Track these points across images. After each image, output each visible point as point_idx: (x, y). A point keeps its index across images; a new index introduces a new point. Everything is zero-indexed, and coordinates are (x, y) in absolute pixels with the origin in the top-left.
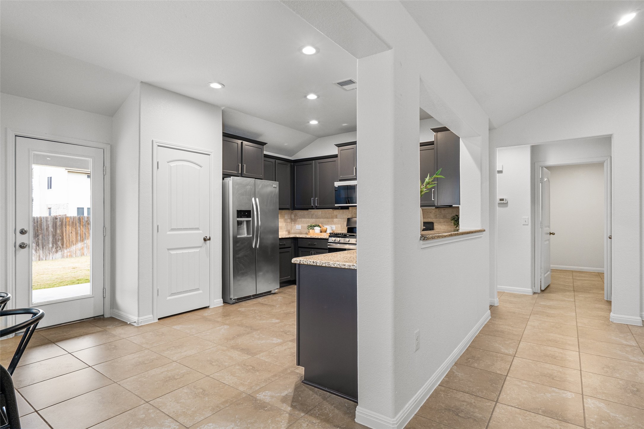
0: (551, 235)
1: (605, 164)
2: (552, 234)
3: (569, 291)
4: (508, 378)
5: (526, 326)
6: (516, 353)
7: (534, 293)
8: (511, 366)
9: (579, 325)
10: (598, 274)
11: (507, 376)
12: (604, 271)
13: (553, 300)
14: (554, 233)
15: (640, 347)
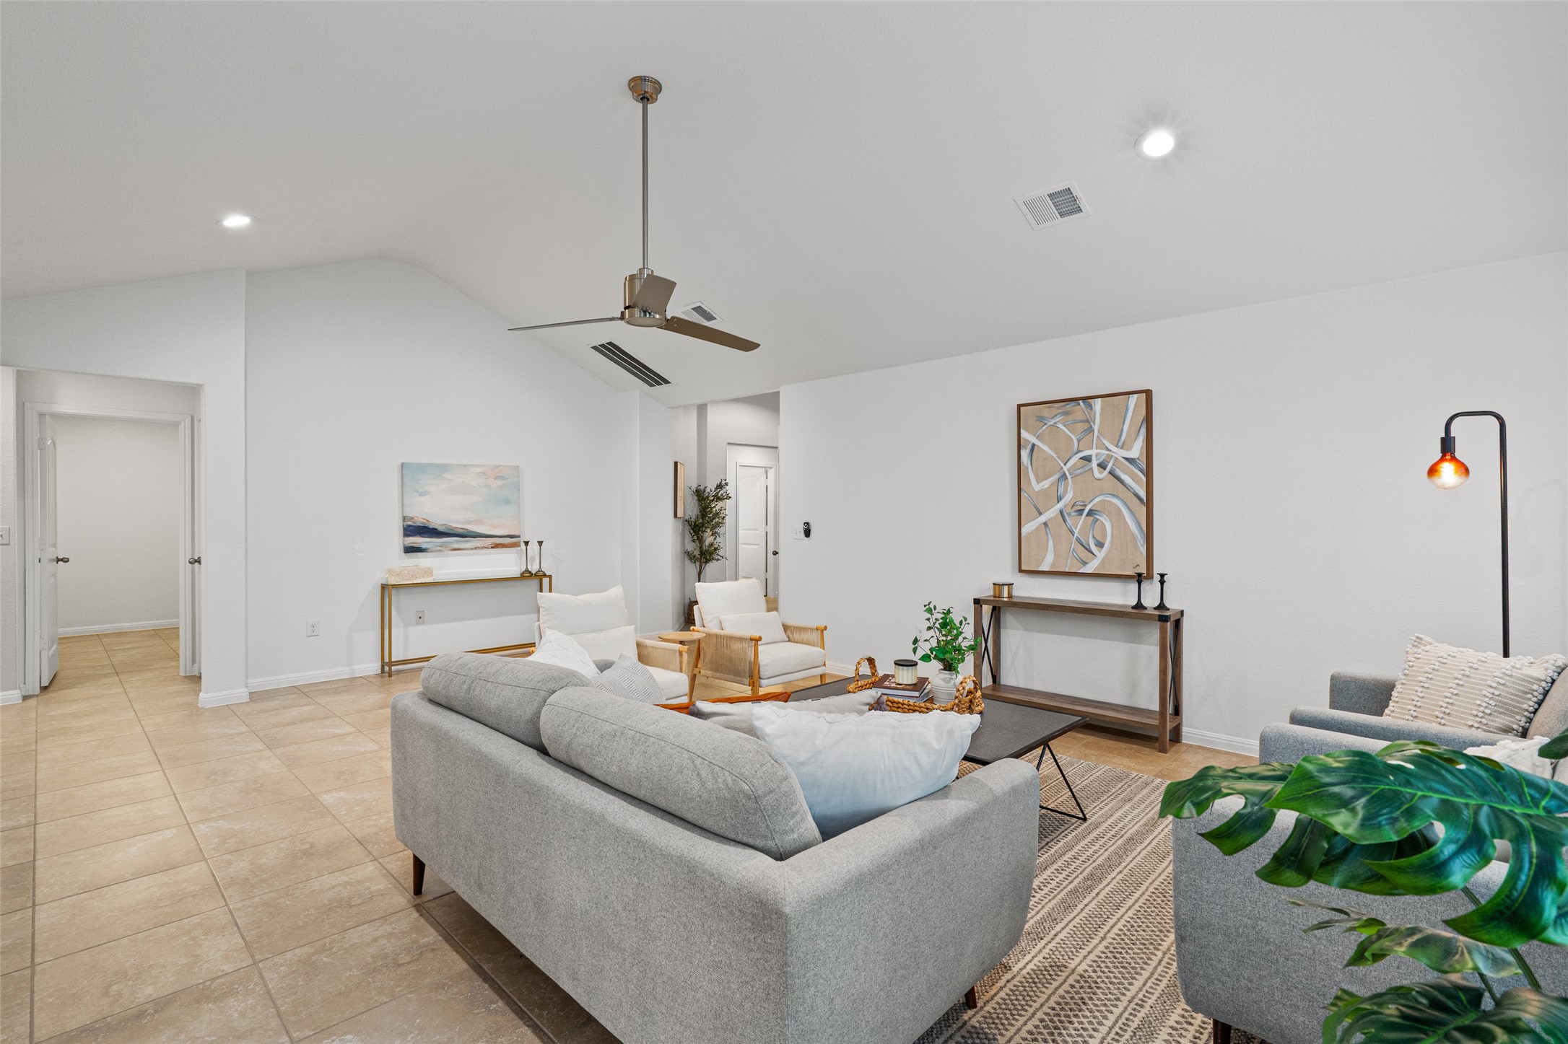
0: (59, 562)
1: (181, 427)
2: (62, 560)
3: (105, 676)
4: (37, 863)
5: (36, 765)
6: (35, 818)
7: (25, 698)
8: (35, 842)
9: (147, 729)
10: (153, 633)
11: (34, 861)
12: (178, 624)
13: (77, 700)
14: (68, 559)
15: (253, 731)
